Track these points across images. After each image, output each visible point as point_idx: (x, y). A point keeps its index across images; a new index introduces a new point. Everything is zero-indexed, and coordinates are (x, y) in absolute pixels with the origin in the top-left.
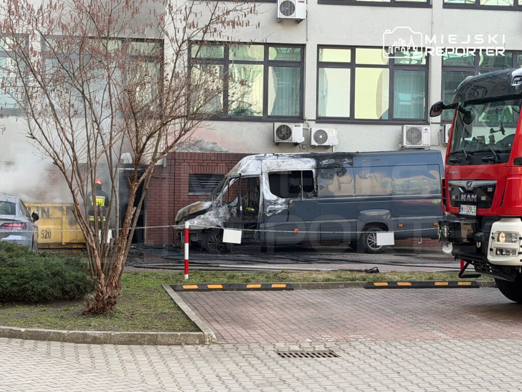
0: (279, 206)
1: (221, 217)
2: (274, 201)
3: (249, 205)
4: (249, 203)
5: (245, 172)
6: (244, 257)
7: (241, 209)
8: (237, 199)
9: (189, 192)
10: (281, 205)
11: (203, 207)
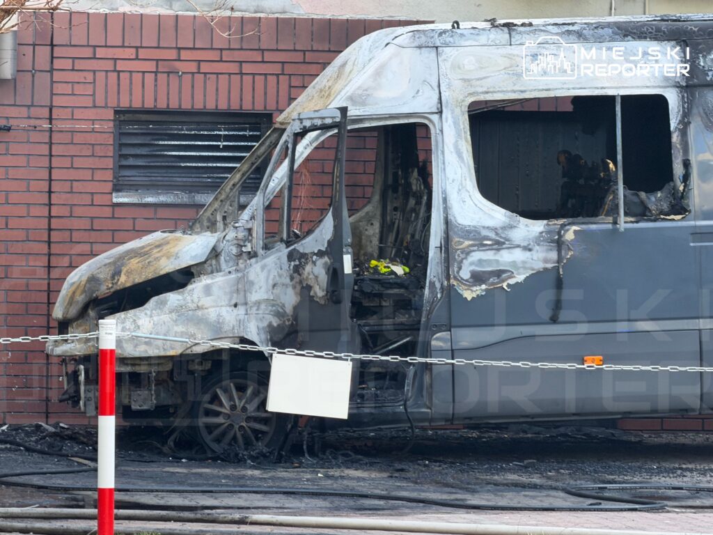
0: (518, 255)
1: (258, 303)
2: (495, 230)
3: (381, 249)
4: (381, 240)
5: (364, 104)
6: (359, 479)
7: (348, 268)
8: (329, 222)
9: (117, 188)
10: (528, 249)
11: (177, 257)
